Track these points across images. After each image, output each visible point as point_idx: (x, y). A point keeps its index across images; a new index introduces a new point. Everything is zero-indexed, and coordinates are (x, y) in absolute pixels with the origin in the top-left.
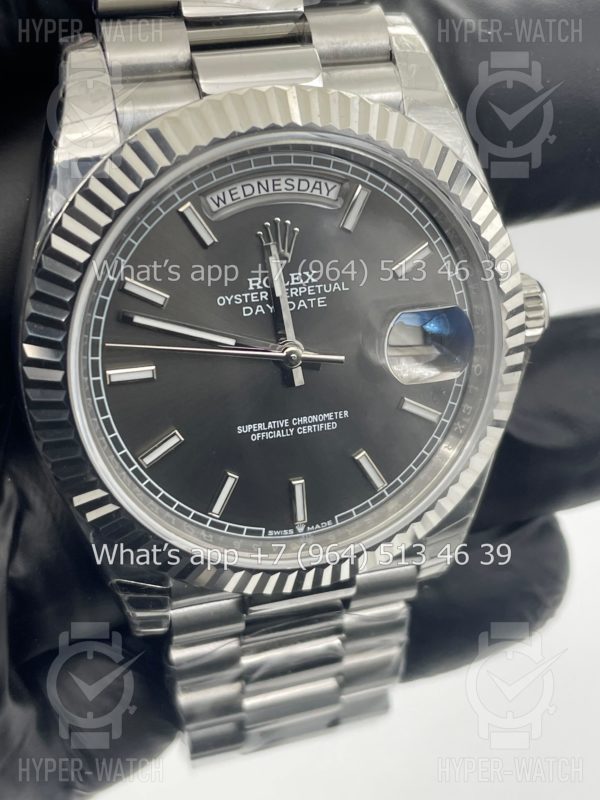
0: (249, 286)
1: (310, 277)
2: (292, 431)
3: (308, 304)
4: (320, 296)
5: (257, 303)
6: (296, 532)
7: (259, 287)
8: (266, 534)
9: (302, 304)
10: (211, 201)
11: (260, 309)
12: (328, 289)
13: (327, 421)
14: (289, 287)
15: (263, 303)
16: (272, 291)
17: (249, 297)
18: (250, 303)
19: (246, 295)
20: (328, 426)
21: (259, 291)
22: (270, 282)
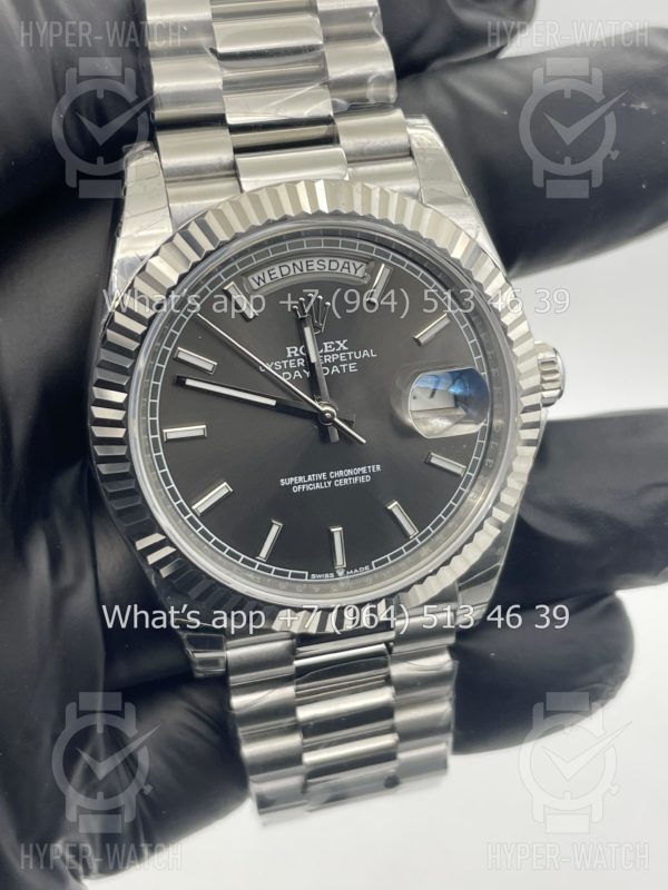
0: (287, 354)
1: (342, 345)
2: (329, 483)
3: (341, 369)
4: (351, 362)
5: (295, 369)
6: (336, 576)
7: (296, 355)
8: (309, 578)
9: (335, 369)
10: (252, 280)
11: (297, 374)
12: (358, 355)
13: (361, 474)
14: (323, 354)
15: (300, 369)
16: (307, 358)
17: (288, 364)
18: (289, 369)
19: (285, 362)
20: (362, 479)
21: (296, 358)
22: (306, 350)
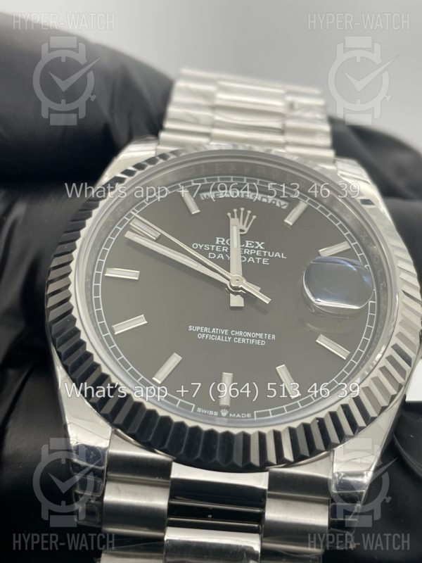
1: (260, 245)
2: (229, 338)
3: (256, 260)
5: (220, 253)
7: (223, 244)
9: (251, 259)
11: (221, 256)
12: (271, 254)
13: (258, 338)
14: (244, 248)
15: (224, 253)
17: (215, 248)
18: (215, 251)
19: (213, 246)
20: (258, 342)
21: (223, 246)
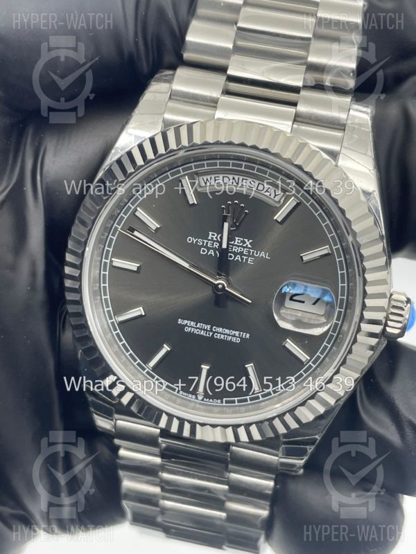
1: (248, 243)
2: (211, 334)
3: (242, 259)
4: (251, 256)
5: (211, 248)
6: (197, 398)
7: (215, 239)
8: (178, 392)
9: (238, 258)
11: (212, 252)
12: (257, 254)
13: (234, 336)
14: (233, 245)
15: (215, 249)
16: (221, 244)
18: (206, 247)
19: (205, 241)
20: (234, 339)
21: (214, 241)
22: (221, 238)
